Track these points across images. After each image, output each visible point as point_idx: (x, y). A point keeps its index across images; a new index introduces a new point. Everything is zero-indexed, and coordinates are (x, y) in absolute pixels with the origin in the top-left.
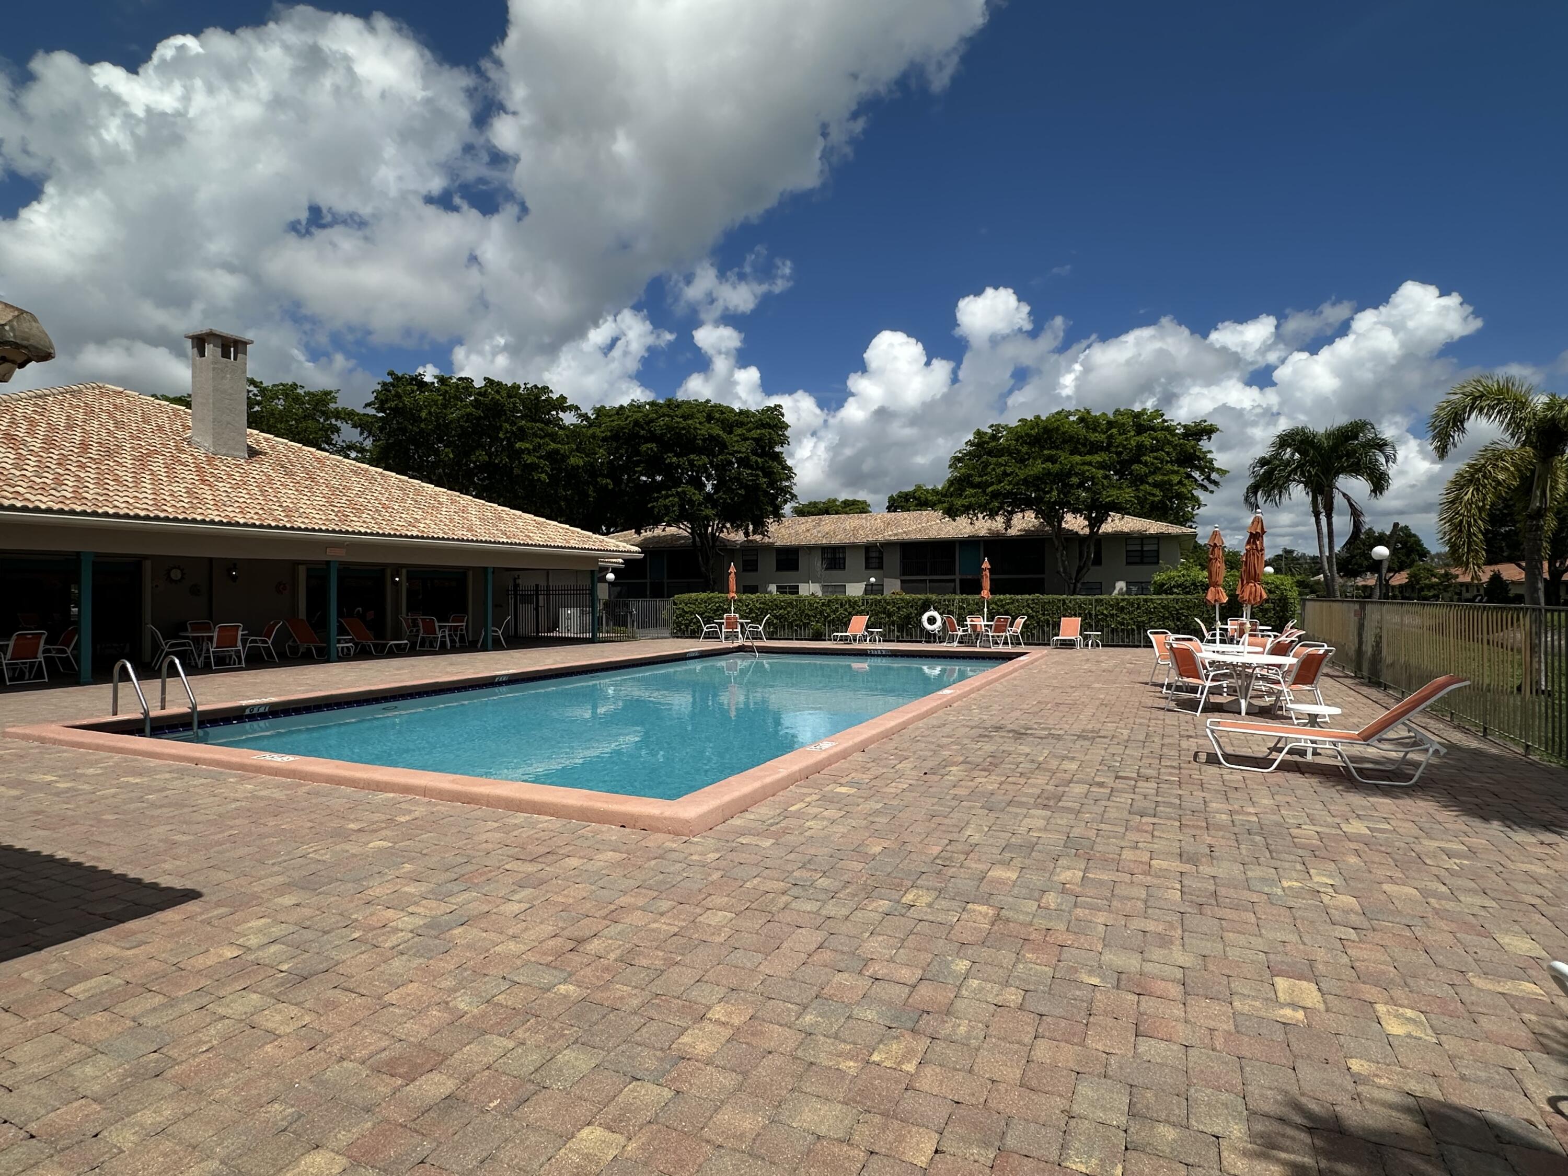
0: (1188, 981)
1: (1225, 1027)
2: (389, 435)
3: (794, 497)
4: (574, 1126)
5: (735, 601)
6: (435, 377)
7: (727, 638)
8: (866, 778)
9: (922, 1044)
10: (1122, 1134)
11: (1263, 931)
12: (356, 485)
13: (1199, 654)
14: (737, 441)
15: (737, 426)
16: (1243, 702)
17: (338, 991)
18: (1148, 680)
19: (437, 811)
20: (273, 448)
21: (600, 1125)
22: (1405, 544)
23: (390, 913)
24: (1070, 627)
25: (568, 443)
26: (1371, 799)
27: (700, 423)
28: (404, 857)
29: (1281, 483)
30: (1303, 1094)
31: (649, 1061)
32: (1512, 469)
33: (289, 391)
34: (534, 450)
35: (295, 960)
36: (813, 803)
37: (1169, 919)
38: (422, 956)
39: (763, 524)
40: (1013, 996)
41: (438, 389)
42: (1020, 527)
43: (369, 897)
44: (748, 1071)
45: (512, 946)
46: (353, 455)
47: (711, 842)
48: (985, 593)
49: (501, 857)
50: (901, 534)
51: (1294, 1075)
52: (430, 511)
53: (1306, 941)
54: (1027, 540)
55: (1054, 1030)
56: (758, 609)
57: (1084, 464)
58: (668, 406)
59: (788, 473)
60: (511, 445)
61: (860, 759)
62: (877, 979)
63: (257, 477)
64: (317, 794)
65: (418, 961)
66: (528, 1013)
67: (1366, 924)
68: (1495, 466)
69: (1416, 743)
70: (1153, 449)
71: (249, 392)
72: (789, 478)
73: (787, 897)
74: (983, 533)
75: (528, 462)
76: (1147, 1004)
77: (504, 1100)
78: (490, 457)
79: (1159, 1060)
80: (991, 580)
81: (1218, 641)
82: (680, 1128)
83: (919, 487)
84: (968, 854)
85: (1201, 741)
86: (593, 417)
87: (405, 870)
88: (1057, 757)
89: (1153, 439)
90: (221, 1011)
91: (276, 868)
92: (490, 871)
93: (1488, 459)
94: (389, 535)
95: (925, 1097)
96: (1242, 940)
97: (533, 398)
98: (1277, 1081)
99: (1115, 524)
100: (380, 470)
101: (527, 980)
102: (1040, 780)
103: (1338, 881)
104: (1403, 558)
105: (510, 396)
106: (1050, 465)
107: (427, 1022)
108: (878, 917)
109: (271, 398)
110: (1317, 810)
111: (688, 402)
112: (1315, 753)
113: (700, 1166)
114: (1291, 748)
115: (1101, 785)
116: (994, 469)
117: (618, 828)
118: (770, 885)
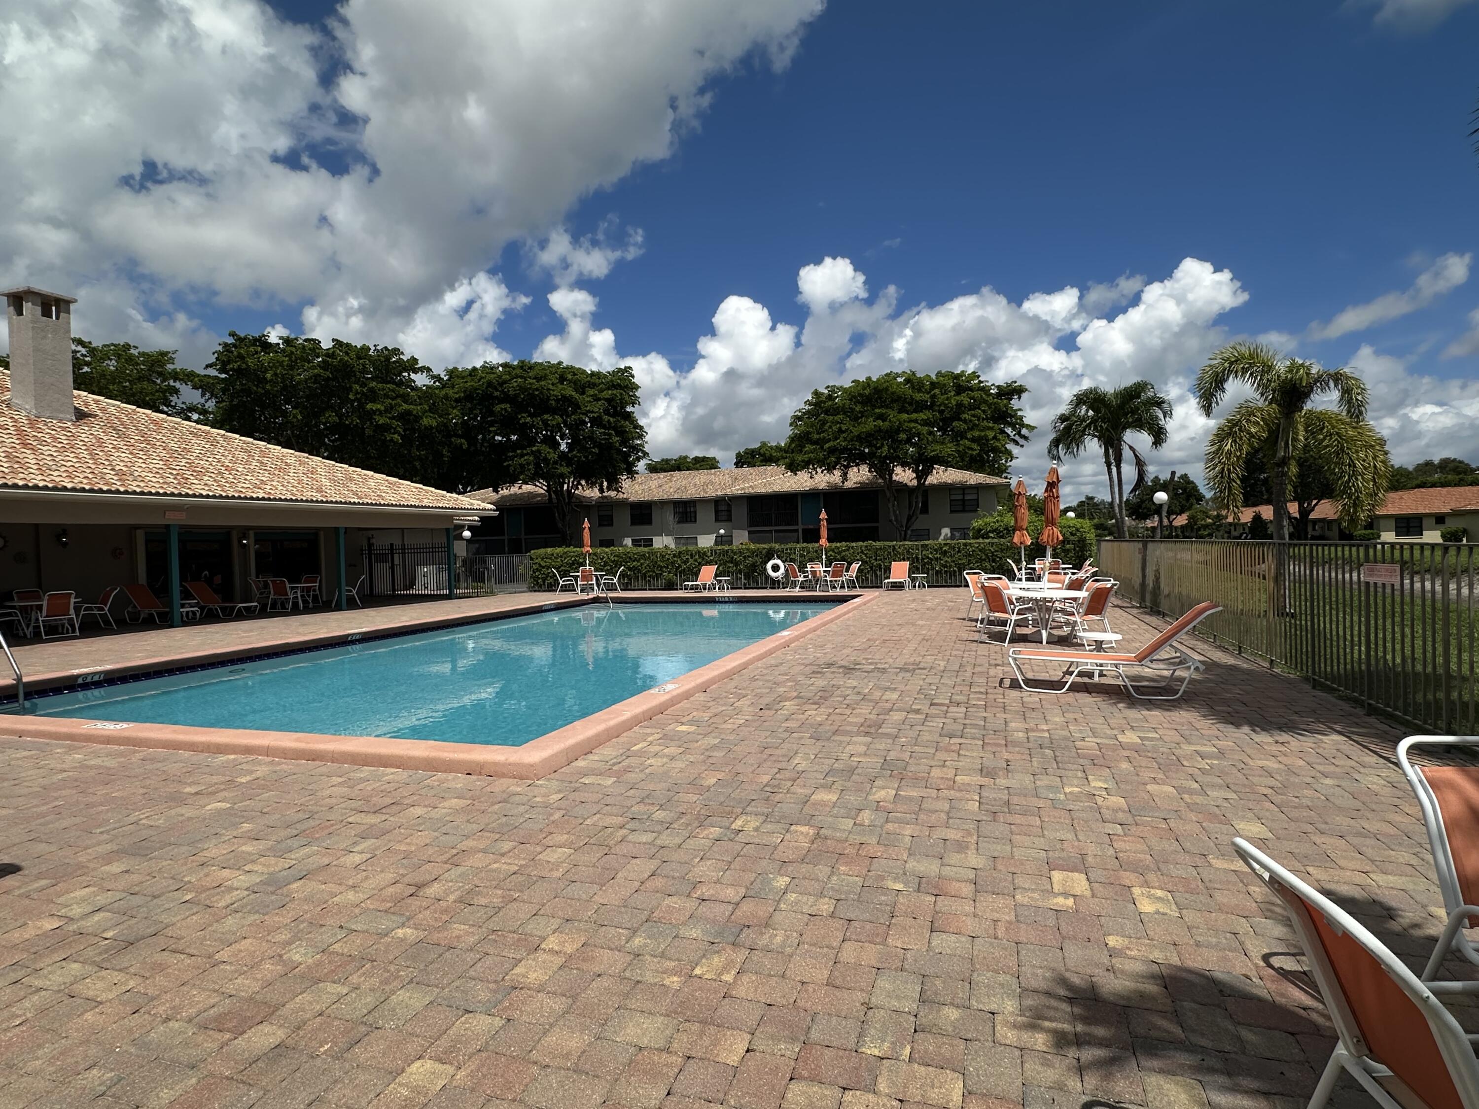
0: (979, 881)
1: (1007, 918)
2: (232, 397)
3: (646, 454)
4: (405, 1061)
5: (590, 554)
6: (281, 338)
7: (582, 591)
8: (706, 716)
9: (740, 956)
10: (912, 1019)
11: (1046, 833)
12: (197, 446)
13: (1005, 592)
14: (590, 402)
15: (589, 387)
16: (1044, 632)
17: (165, 953)
18: (965, 616)
19: (280, 771)
20: (103, 410)
21: (430, 1058)
22: (1184, 490)
23: (226, 873)
24: (900, 570)
25: (420, 404)
26: (1143, 712)
27: (553, 384)
28: (243, 817)
29: (1077, 436)
30: (1067, 970)
31: (482, 993)
32: (1262, 423)
33: (122, 352)
34: (386, 411)
35: (121, 927)
36: (655, 743)
37: (967, 827)
38: (257, 912)
39: (617, 481)
40: (825, 906)
41: (283, 350)
42: (855, 480)
43: (203, 859)
44: (577, 994)
45: (351, 896)
46: (195, 416)
47: (555, 784)
48: (823, 541)
49: (344, 811)
50: (748, 488)
51: (1061, 954)
52: (277, 472)
53: (1081, 838)
54: (862, 493)
55: (860, 934)
56: (613, 562)
57: (911, 421)
58: (522, 367)
59: (640, 432)
60: (361, 406)
61: (702, 699)
62: (703, 900)
63: (86, 440)
64: (153, 760)
65: (252, 918)
66: (365, 959)
67: (1130, 820)
68: (1248, 421)
69: (1182, 662)
70: (971, 407)
71: (75, 352)
72: (641, 436)
73: (625, 831)
74: (823, 486)
75: (380, 423)
76: (943, 903)
77: (335, 1044)
78: (340, 418)
79: (949, 952)
80: (828, 529)
81: (1024, 579)
82: (508, 1053)
83: (764, 444)
84: (795, 781)
85: (1006, 669)
86: (445, 378)
87: (244, 830)
88: (881, 689)
89: (971, 399)
90: (38, 983)
91: (105, 836)
92: (332, 825)
93: (1243, 415)
94: (233, 497)
95: (741, 1002)
96: (1026, 840)
97: (383, 359)
98: (1046, 960)
99: (941, 475)
100: (223, 432)
101: (365, 927)
102: (864, 710)
103: (1111, 785)
104: (1184, 502)
105: (359, 358)
106: (880, 422)
107: (259, 976)
108: (708, 843)
109: (101, 358)
110: (1098, 723)
111: (541, 364)
112: (1101, 675)
113: (526, 1086)
114: (1079, 672)
115: (917, 711)
116: (830, 427)
117: (465, 776)
118: (609, 821)
